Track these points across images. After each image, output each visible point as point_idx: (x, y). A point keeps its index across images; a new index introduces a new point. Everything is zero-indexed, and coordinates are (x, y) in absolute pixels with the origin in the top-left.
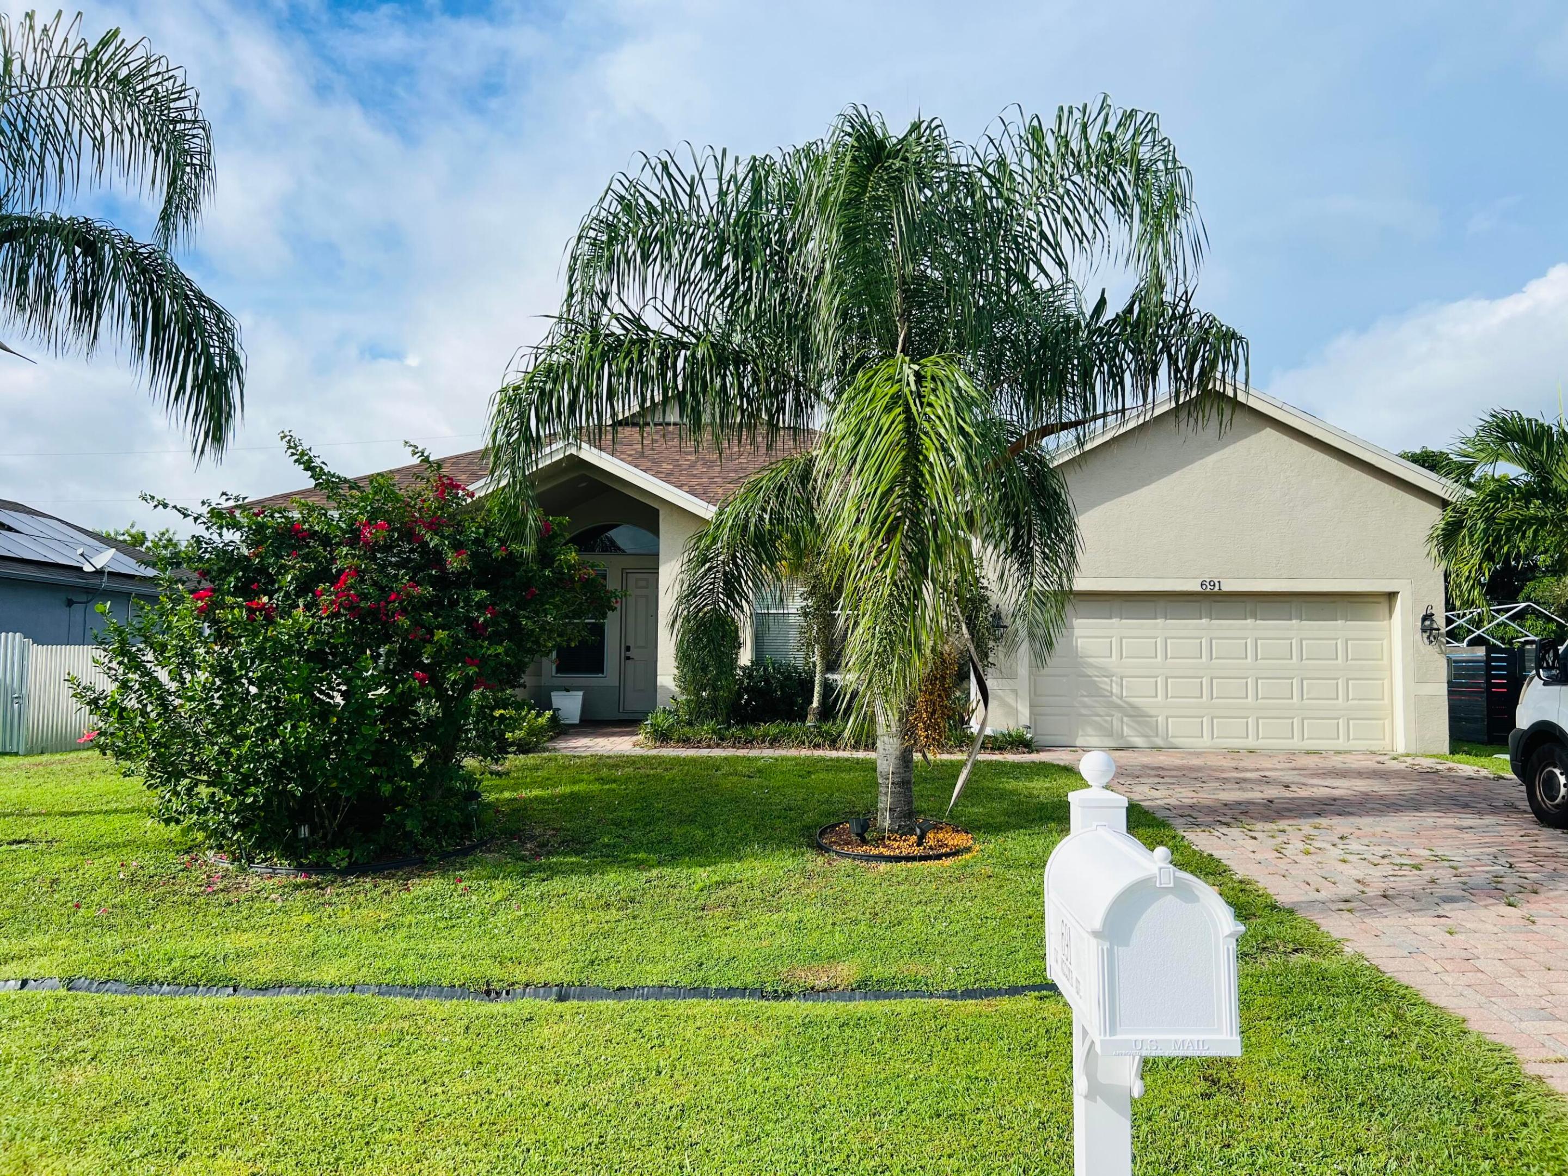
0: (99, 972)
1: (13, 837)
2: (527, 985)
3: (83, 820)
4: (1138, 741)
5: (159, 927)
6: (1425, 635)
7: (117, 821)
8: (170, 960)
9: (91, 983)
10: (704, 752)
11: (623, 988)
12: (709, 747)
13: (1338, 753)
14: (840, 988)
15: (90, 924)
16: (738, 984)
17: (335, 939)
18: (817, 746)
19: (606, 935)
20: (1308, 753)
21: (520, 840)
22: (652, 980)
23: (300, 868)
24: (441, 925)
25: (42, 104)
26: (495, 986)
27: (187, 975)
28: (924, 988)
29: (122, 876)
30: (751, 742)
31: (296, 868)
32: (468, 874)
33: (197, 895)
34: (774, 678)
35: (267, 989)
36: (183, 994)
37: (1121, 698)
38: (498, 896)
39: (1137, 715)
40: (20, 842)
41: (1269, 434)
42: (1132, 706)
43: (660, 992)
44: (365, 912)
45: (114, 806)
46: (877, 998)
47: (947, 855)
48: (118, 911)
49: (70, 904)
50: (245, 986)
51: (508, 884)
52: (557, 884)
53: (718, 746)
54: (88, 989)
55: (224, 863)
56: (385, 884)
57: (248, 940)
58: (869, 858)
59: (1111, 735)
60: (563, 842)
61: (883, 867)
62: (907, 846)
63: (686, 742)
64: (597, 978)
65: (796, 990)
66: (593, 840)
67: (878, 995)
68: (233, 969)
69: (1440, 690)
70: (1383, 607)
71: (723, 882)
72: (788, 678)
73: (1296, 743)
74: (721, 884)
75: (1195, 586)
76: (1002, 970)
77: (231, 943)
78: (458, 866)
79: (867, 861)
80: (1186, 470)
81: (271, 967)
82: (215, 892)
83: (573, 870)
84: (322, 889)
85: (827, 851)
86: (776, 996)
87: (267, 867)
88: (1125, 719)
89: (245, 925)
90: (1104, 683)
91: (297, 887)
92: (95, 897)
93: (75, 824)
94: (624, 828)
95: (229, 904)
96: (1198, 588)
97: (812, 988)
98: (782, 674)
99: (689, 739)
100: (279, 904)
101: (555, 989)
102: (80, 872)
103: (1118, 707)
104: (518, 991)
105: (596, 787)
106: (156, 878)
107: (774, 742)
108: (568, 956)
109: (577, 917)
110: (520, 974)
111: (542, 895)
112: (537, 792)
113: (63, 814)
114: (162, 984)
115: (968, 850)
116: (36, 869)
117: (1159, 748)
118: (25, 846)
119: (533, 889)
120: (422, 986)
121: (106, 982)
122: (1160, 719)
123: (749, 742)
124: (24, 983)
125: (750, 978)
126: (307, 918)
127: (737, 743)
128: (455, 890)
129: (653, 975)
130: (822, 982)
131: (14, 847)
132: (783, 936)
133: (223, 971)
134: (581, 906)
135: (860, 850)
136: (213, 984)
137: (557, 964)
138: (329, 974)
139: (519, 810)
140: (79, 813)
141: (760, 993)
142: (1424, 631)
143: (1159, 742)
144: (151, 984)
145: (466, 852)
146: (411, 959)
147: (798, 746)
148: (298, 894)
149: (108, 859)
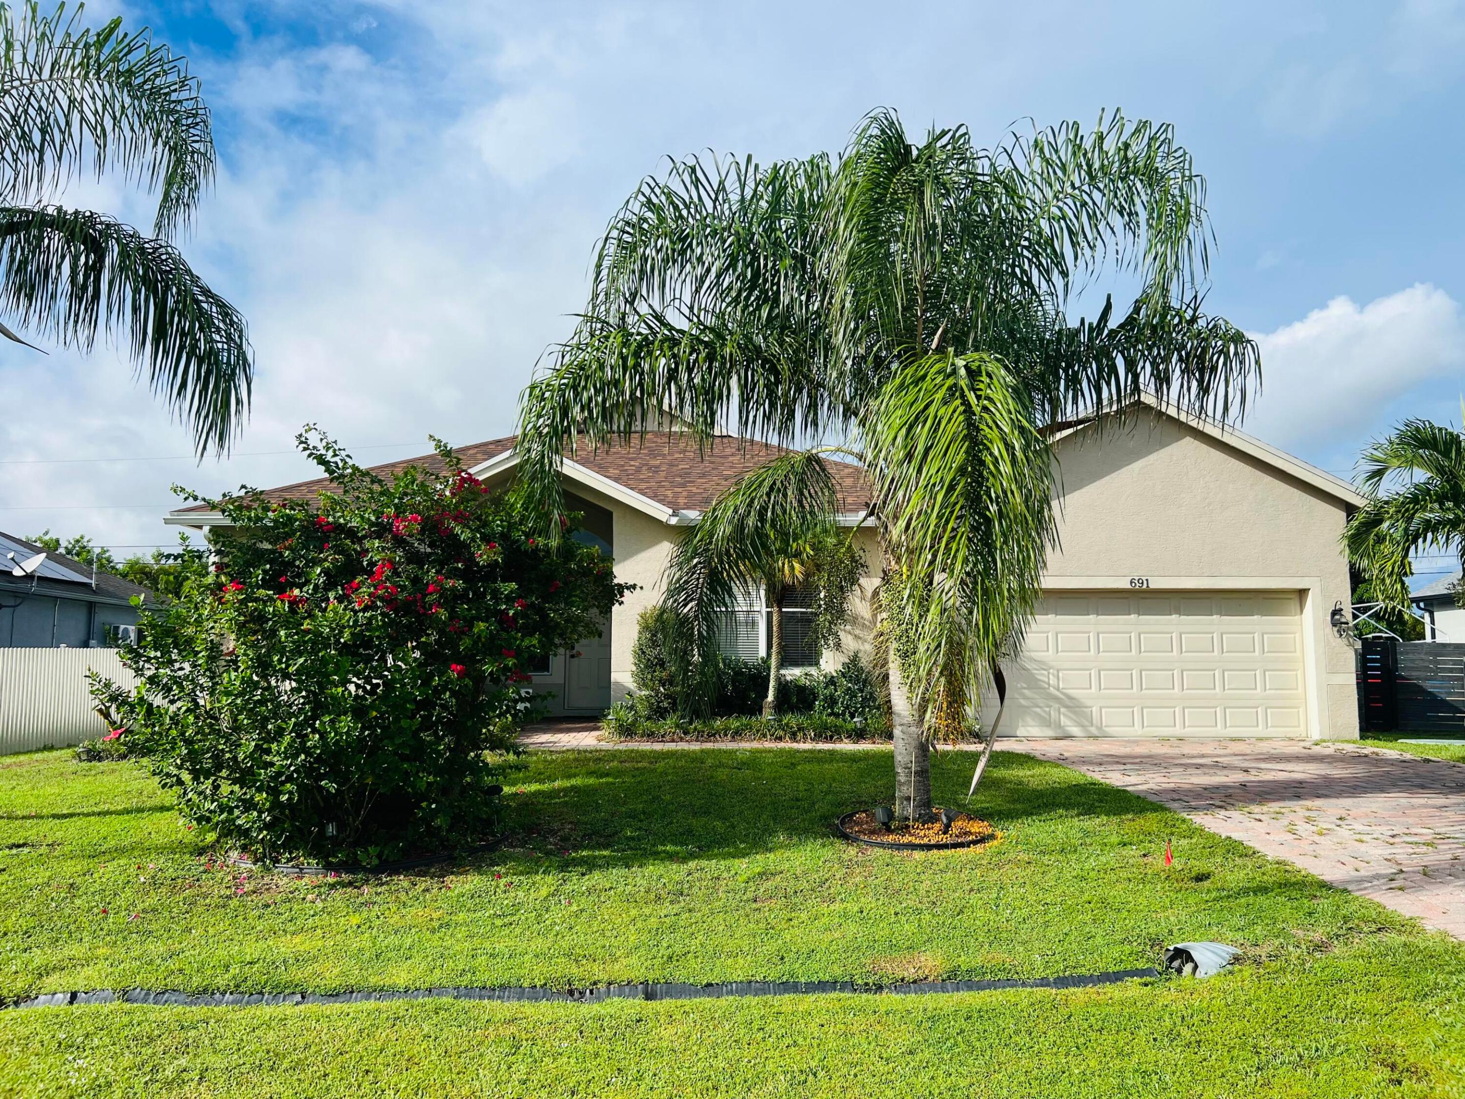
0: (153, 981)
1: (11, 841)
2: (610, 984)
3: (80, 822)
4: (1075, 730)
5: (200, 930)
6: (1336, 629)
7: (116, 822)
8: (227, 968)
9: (147, 994)
10: (671, 746)
11: (711, 985)
12: (673, 741)
13: (1260, 739)
14: (931, 979)
15: (124, 932)
16: (827, 978)
17: (393, 940)
18: (780, 739)
19: (673, 929)
20: (1233, 740)
21: (539, 834)
22: (739, 975)
23: (329, 867)
24: (498, 922)
25: (43, 94)
26: (576, 985)
27: (249, 983)
28: (1015, 976)
29: (142, 880)
30: (714, 735)
31: (324, 867)
32: (503, 870)
33: (229, 897)
34: (725, 673)
35: (337, 995)
36: (248, 1003)
37: (1058, 689)
38: (544, 892)
39: (1074, 706)
40: (19, 846)
41: (1188, 442)
42: (1070, 697)
43: (748, 987)
44: (413, 911)
45: (106, 807)
46: (970, 988)
47: (975, 842)
48: (149, 916)
49: (96, 910)
50: (313, 993)
51: (549, 879)
52: (596, 878)
53: (681, 739)
54: (145, 1000)
55: (247, 865)
56: (423, 883)
57: (302, 944)
58: (900, 847)
59: (1049, 726)
60: (584, 836)
61: (918, 855)
62: (932, 834)
63: (650, 736)
64: (680, 975)
65: (885, 981)
66: (616, 833)
67: (970, 986)
68: (297, 975)
69: (1349, 679)
70: (1294, 604)
71: (764, 873)
72: (738, 673)
73: (1220, 731)
74: (764, 875)
75: (1124, 584)
76: (1089, 957)
77: (286, 946)
78: (489, 862)
79: (898, 849)
80: (1114, 475)
81: (336, 971)
82: (247, 894)
83: (608, 864)
84: (359, 888)
85: (856, 840)
86: (867, 988)
87: (293, 867)
88: (1062, 710)
89: (291, 928)
90: (1041, 675)
91: (333, 886)
92: (121, 901)
93: (72, 827)
94: (641, 821)
95: (267, 906)
96: (1129, 586)
97: (903, 980)
98: (733, 669)
99: (653, 733)
100: (320, 905)
101: (640, 987)
102: (96, 875)
103: (1056, 699)
104: (602, 990)
105: (591, 781)
106: (180, 881)
107: (737, 734)
108: (642, 951)
109: (633, 912)
110: (599, 972)
111: (588, 890)
112: (534, 787)
113: (55, 816)
114: (223, 994)
115: (992, 837)
116: (48, 874)
117: (1096, 737)
118: (26, 850)
119: (577, 883)
120: (503, 987)
121: (164, 993)
122: (1094, 709)
123: (712, 736)
124: (74, 997)
125: (837, 971)
126: (355, 920)
127: (700, 736)
128: (498, 886)
129: (739, 971)
130: (910, 973)
131: (14, 851)
132: (852, 928)
133: (285, 978)
134: (630, 899)
135: (891, 838)
136: (280, 992)
137: (634, 960)
138: (401, 977)
139: (527, 803)
140: (71, 815)
141: (850, 986)
142: (1334, 625)
143: (1093, 730)
144: (213, 993)
145: (492, 848)
146: (482, 960)
147: (760, 739)
148: (337, 894)
149: (122, 862)
